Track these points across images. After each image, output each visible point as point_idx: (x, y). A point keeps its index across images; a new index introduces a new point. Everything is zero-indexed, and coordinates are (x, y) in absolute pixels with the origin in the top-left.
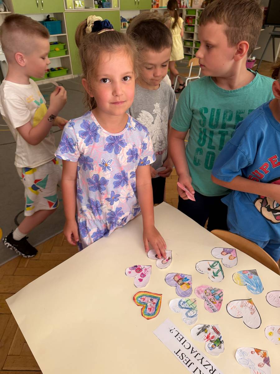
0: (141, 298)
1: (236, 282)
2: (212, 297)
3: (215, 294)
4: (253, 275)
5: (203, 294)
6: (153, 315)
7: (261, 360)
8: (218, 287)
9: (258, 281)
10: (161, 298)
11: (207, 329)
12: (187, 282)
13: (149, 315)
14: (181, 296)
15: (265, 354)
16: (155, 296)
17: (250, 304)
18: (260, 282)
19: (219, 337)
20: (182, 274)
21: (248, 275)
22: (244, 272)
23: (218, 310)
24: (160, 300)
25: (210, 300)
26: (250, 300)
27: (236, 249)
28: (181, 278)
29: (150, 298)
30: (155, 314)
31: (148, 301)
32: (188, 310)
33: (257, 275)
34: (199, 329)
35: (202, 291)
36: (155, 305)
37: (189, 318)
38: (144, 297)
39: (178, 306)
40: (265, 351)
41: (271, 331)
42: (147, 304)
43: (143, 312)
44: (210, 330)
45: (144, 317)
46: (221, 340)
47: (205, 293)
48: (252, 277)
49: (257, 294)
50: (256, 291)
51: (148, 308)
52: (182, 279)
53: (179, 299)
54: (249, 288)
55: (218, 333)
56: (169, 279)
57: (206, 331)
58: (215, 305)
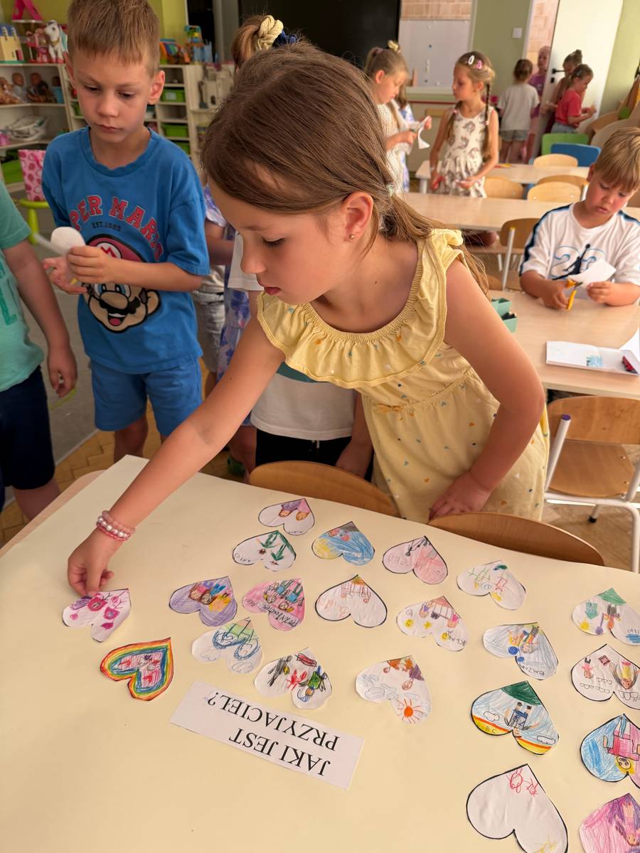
0: (120, 664)
1: (321, 556)
2: (282, 600)
3: (286, 594)
4: (350, 533)
5: (261, 604)
6: (159, 687)
7: (405, 676)
8: (288, 578)
9: (361, 540)
10: (169, 647)
11: (288, 664)
12: (221, 593)
13: (149, 690)
14: (215, 624)
15: (409, 663)
16: (154, 646)
17: (358, 587)
18: (366, 541)
19: (316, 669)
20: (206, 582)
21: (341, 536)
22: (331, 533)
23: (301, 620)
24: (168, 652)
25: (279, 607)
26: (356, 580)
27: (306, 498)
28: (207, 590)
29: (143, 655)
30: (163, 685)
31: (139, 664)
32: (238, 645)
33: (358, 531)
34: (270, 673)
35: (259, 598)
36: (158, 665)
37: (244, 661)
38: (128, 658)
39: (213, 648)
40: (407, 658)
41: (409, 617)
42: (138, 670)
43: (132, 689)
44: (295, 665)
45: (138, 698)
46: (321, 674)
47: (266, 599)
48: (348, 537)
49: (365, 563)
50: (363, 558)
51: (143, 677)
52: (210, 590)
53: (212, 631)
54: (348, 558)
55: (311, 663)
56: (177, 602)
57: (286, 670)
58: (292, 614)
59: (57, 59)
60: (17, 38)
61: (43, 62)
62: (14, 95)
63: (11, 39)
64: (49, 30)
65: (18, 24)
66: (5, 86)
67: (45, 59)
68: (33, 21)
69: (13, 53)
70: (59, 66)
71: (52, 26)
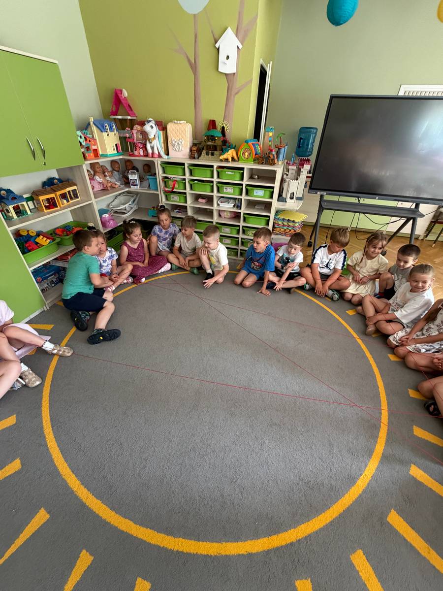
59: (153, 153)
60: (117, 133)
61: (139, 156)
62: (114, 181)
63: (111, 134)
64: (147, 128)
65: (115, 119)
66: (106, 174)
67: (142, 152)
68: (129, 117)
69: (113, 147)
70: (155, 160)
71: (151, 124)
